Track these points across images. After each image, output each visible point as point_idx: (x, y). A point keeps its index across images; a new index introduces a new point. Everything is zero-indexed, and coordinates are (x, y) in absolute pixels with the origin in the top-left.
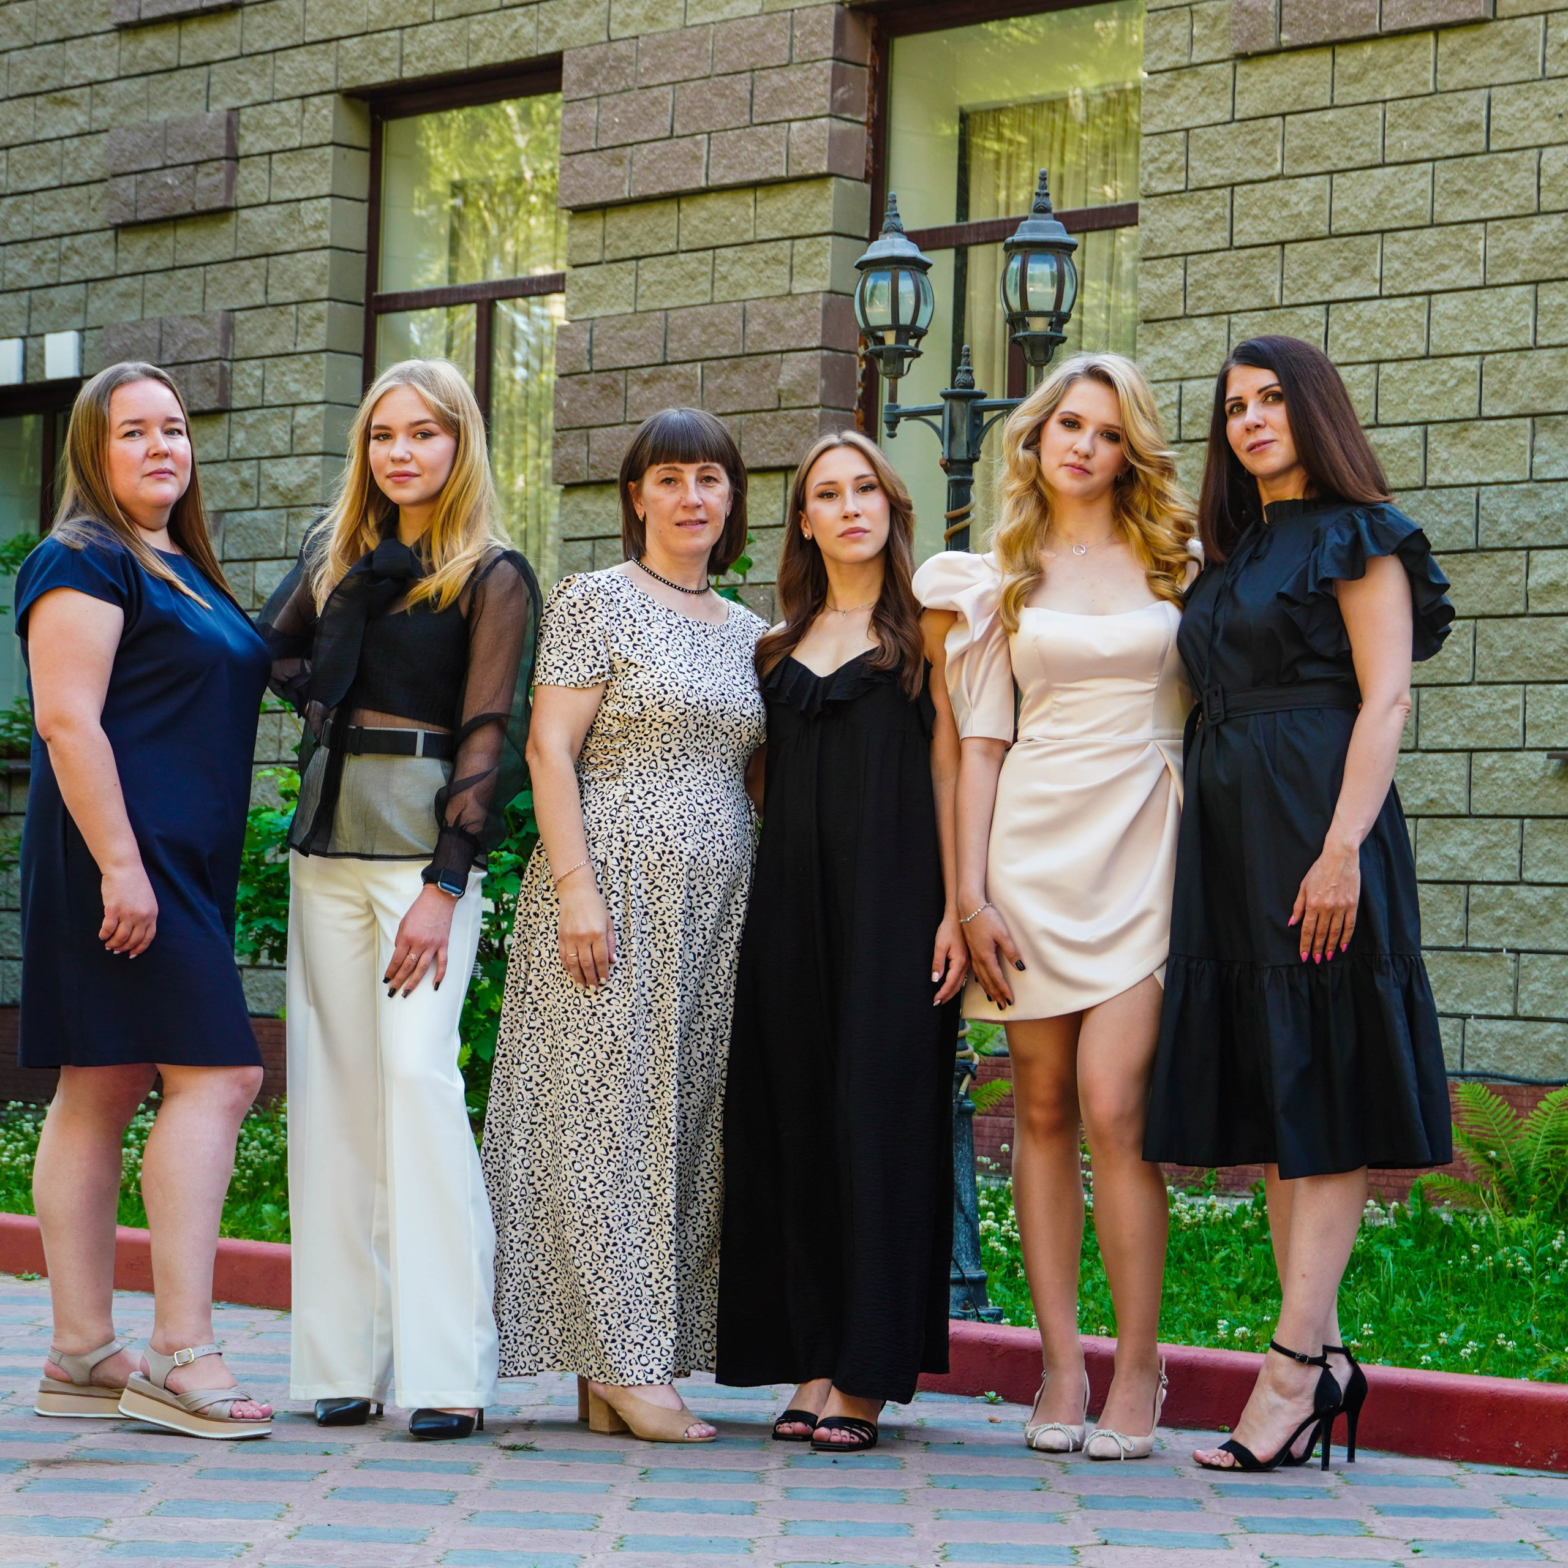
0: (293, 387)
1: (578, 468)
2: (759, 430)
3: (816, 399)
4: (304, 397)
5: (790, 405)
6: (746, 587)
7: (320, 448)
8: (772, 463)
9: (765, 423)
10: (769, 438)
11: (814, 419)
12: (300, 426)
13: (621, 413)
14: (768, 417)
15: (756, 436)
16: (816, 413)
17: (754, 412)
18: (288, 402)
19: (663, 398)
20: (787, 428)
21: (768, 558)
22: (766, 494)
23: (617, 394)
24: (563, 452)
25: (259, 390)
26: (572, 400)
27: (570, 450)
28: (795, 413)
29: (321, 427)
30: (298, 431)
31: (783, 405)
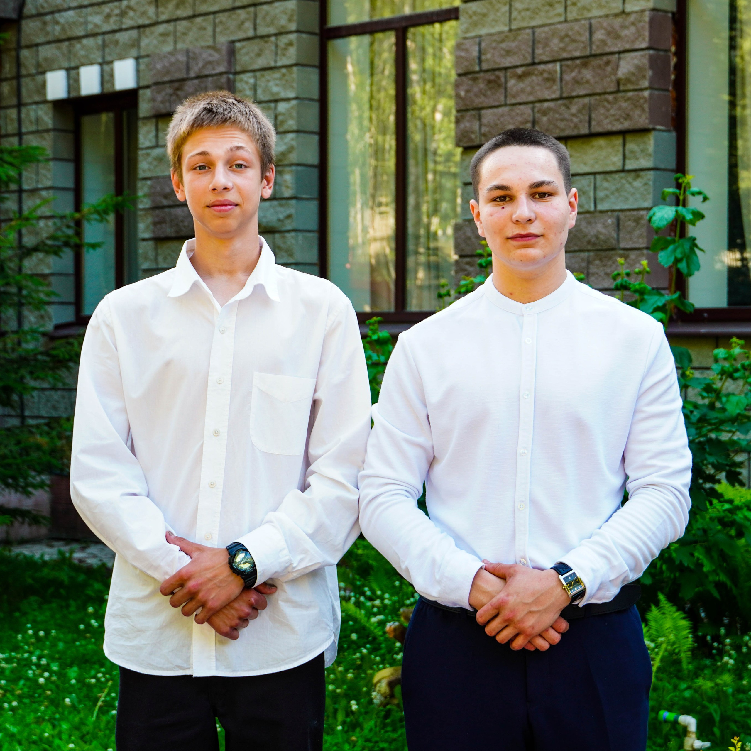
0: (275, 89)
1: (473, 136)
2: (604, 107)
3: (646, 83)
4: (283, 95)
5: (626, 88)
6: (597, 214)
7: (295, 128)
8: (615, 129)
9: (608, 101)
10: (612, 112)
11: (644, 98)
12: (280, 114)
13: (502, 98)
14: (610, 98)
15: (602, 111)
16: (646, 94)
17: (600, 94)
18: (272, 98)
19: (533, 88)
20: (624, 105)
21: (613, 193)
22: (610, 150)
23: (499, 86)
24: (462, 126)
25: (253, 92)
26: (467, 91)
27: (468, 124)
28: (630, 94)
29: (294, 114)
30: (280, 118)
31: (622, 88)
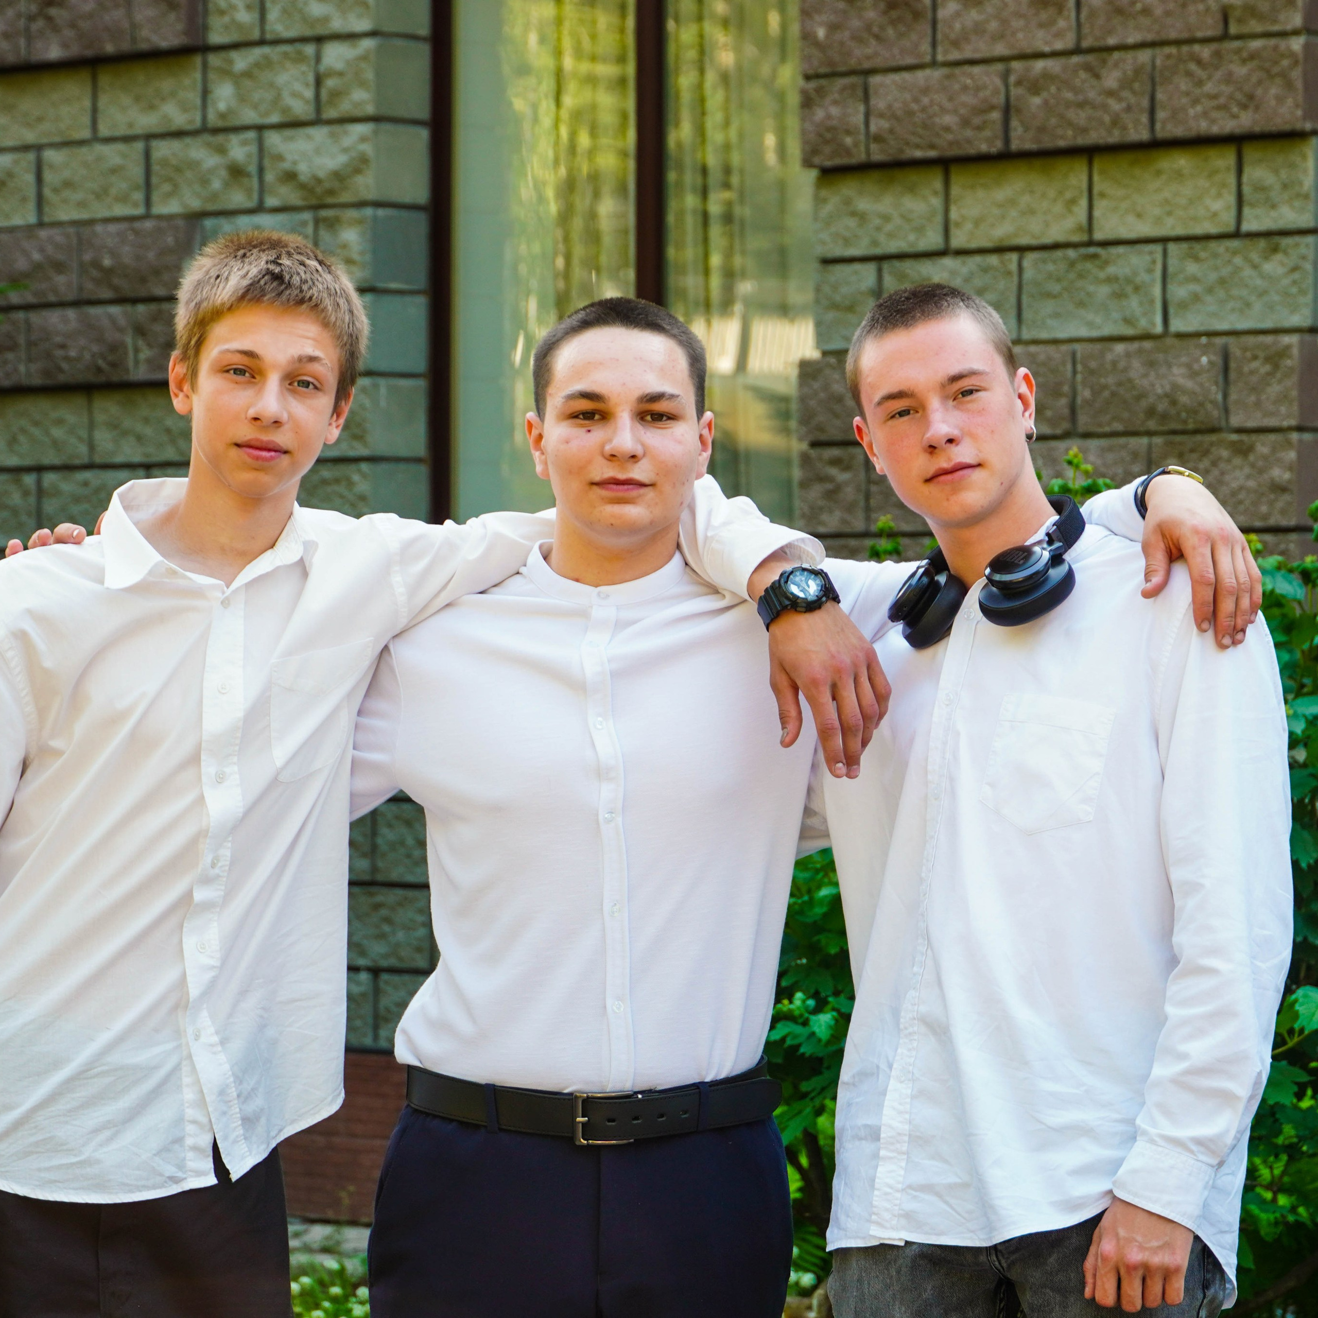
0: (317, 10)
1: (848, 141)
2: (1189, 74)
3: (1295, 19)
4: (337, 24)
5: (1245, 30)
6: (1169, 341)
7: (370, 110)
8: (1215, 130)
9: (1199, 62)
10: (1209, 87)
11: (1292, 54)
12: (331, 73)
13: (925, 47)
14: (1205, 52)
15: (1184, 84)
16: (1297, 44)
17: (1178, 43)
18: (308, 33)
19: (1004, 22)
20: (1241, 71)
21: (1210, 290)
22: (1203, 183)
23: (917, 15)
24: (819, 114)
25: (256, 15)
26: (833, 28)
27: (835, 111)
28: (1256, 44)
29: (370, 75)
30: (330, 83)
31: (1233, 29)
